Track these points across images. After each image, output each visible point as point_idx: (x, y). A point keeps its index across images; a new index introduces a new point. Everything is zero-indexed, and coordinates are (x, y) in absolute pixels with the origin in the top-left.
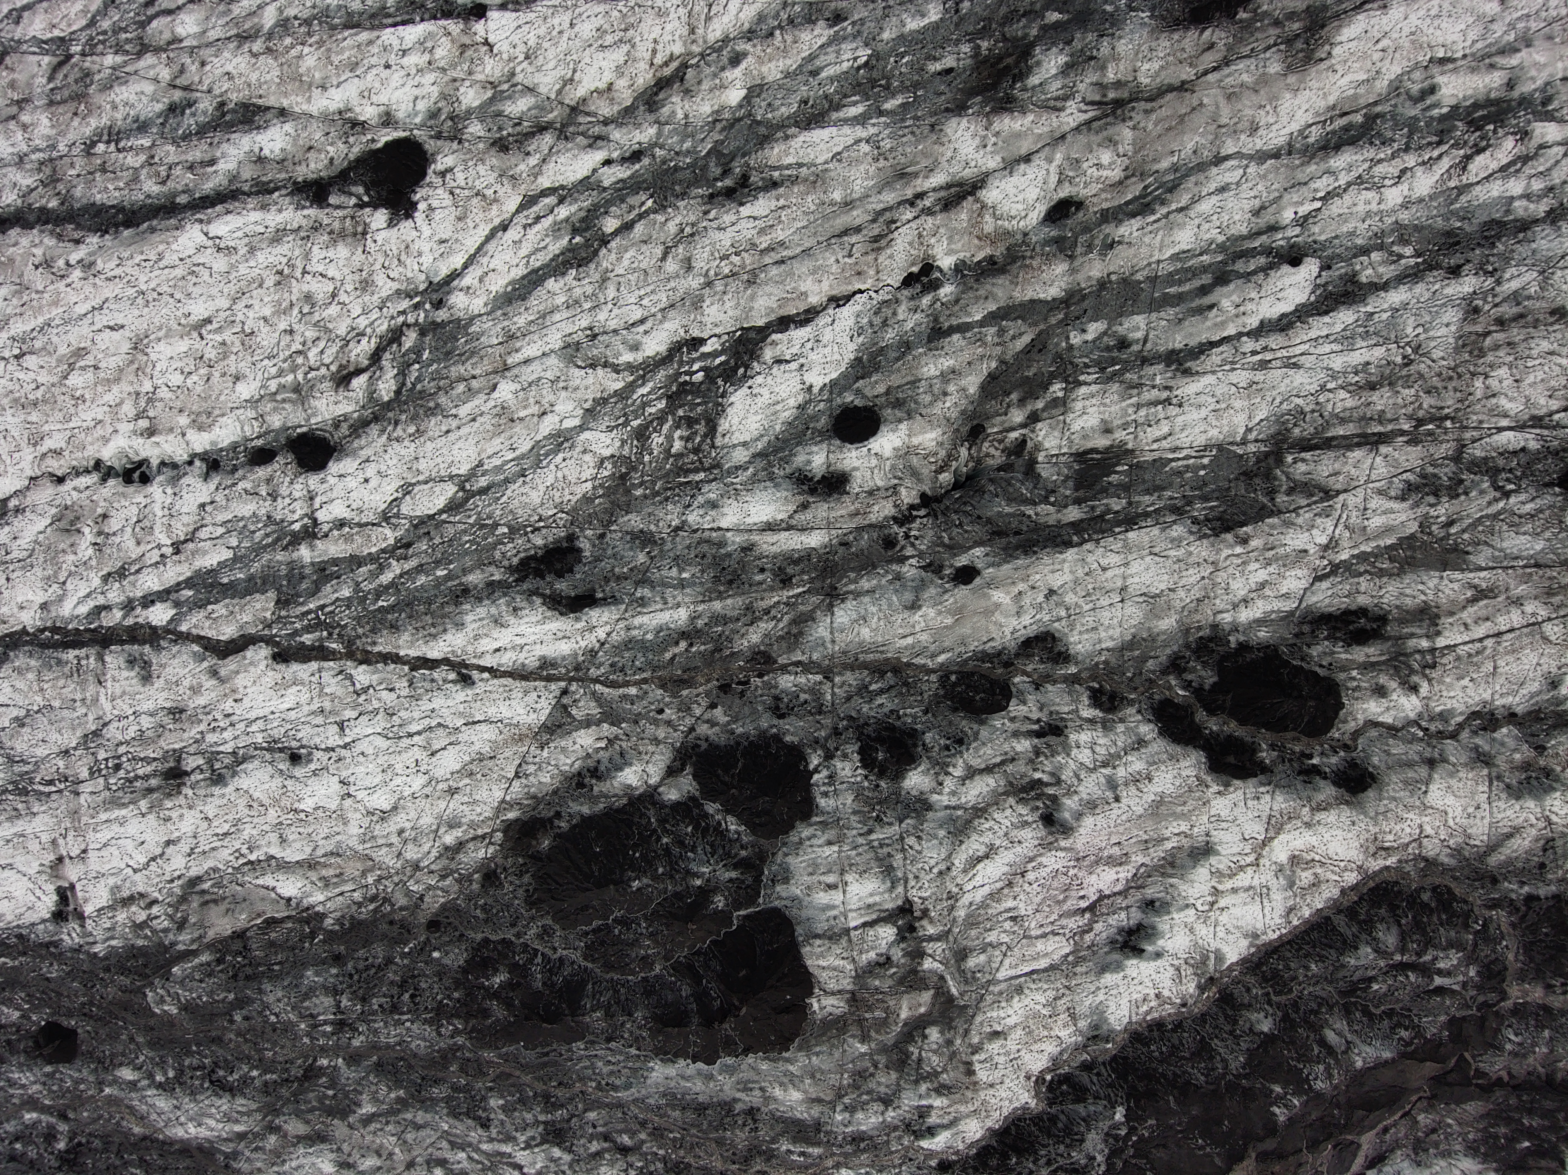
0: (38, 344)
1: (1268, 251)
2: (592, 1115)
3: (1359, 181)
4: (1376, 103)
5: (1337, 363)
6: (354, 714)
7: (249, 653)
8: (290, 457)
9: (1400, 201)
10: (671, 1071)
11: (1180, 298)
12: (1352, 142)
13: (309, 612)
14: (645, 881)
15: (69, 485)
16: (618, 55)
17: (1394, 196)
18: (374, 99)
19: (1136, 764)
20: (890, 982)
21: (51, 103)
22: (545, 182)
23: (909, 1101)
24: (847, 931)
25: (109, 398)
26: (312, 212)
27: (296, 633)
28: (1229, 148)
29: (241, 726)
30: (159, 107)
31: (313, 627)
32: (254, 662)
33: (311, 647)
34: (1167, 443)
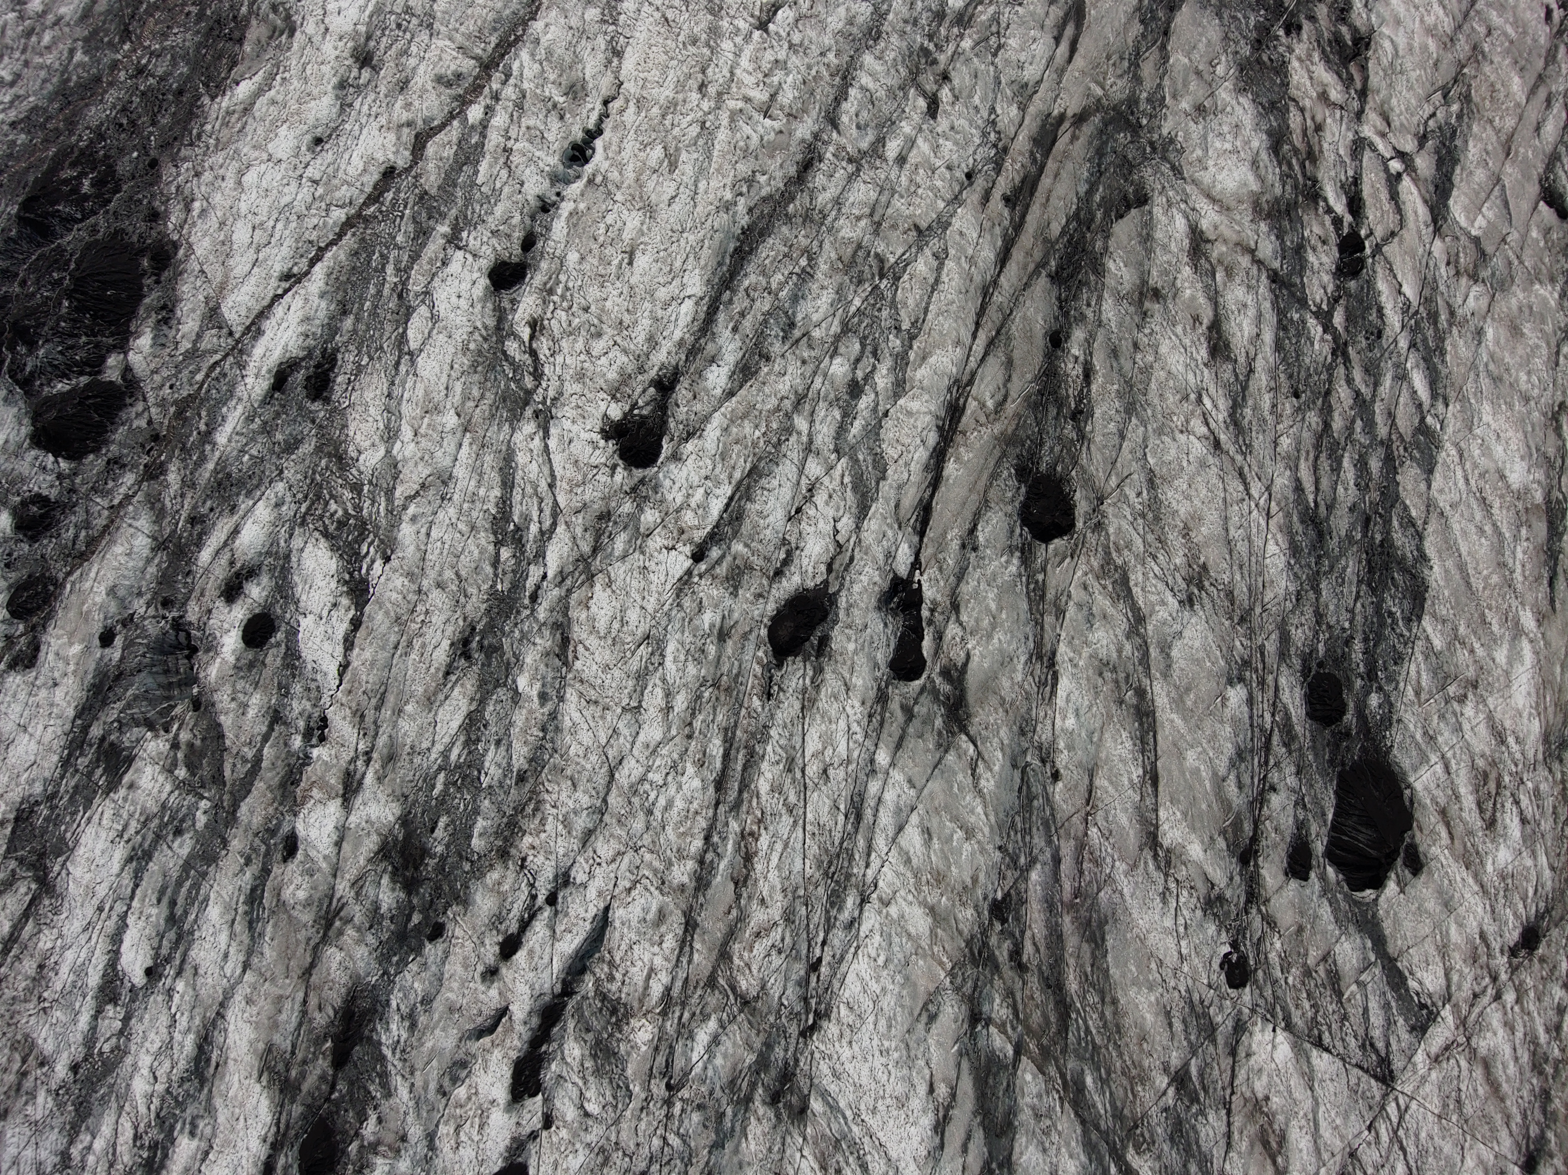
0: (701, 142)
1: (168, 958)
3: (169, 1045)
4: (210, 1091)
5: (70, 954)
6: (317, 194)
7: (407, 153)
8: (514, 259)
9: (140, 1064)
11: (179, 885)
12: (196, 1058)
13: (405, 207)
14: (64, 311)
15: (599, 106)
16: (602, 625)
17: (145, 1061)
18: (693, 457)
21: (859, 246)
22: (561, 529)
25: (630, 167)
27: (398, 191)
28: (248, 977)
29: (364, 120)
30: (799, 316)
31: (394, 203)
32: (397, 152)
33: (381, 194)
34: (96, 817)
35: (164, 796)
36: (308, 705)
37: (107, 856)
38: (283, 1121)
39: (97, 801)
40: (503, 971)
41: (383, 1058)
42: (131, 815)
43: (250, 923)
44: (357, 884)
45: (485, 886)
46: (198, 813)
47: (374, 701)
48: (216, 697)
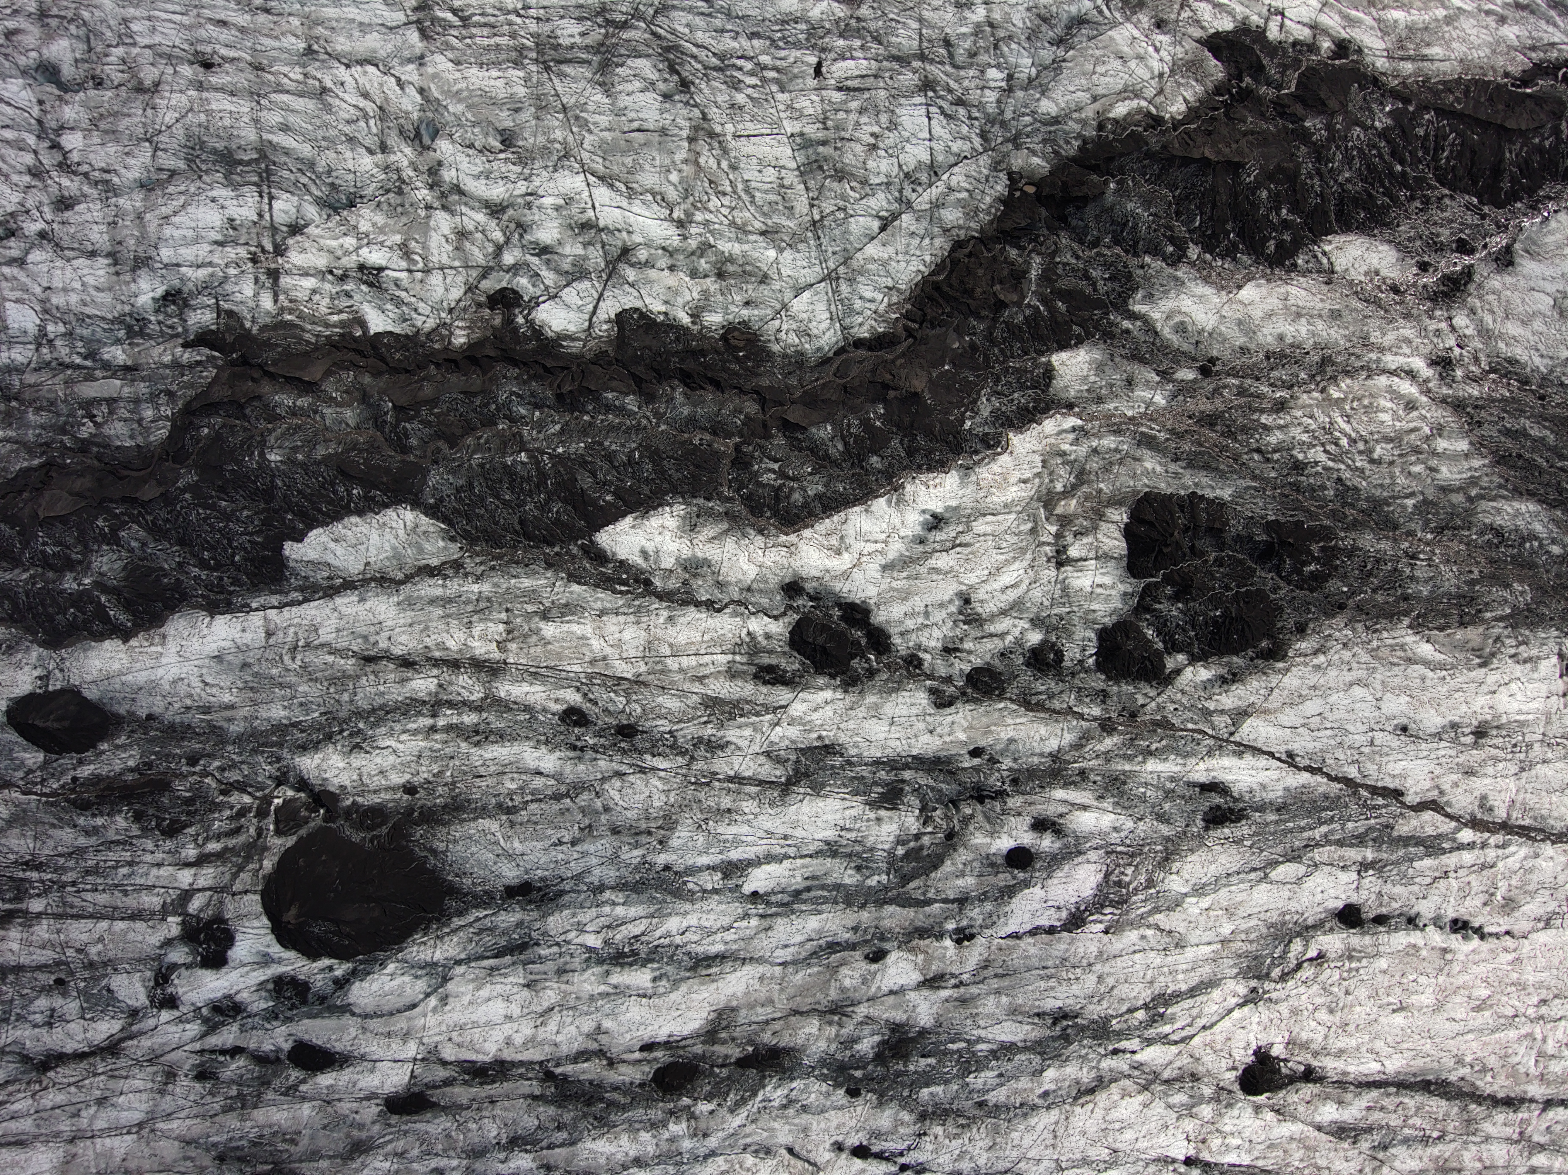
1: (768, 904)
2: (1273, 474)
3: (710, 933)
4: (689, 977)
5: (745, 829)
6: (1363, 748)
7: (1417, 799)
8: (1364, 916)
9: (689, 916)
10: (1218, 492)
11: (823, 887)
12: (707, 958)
13: (1375, 817)
14: (1212, 613)
16: (1114, 1114)
17: (692, 920)
18: (1263, 1123)
19: (910, 624)
20: (1077, 522)
23: (1082, 450)
24: (1097, 558)
26: (1315, 1063)
27: (1386, 806)
28: (778, 969)
29: (1433, 756)
31: (1375, 807)
32: (1416, 793)
33: (1380, 795)
34: (848, 804)
35: (880, 846)
36: (979, 922)
37: (824, 825)
38: (688, 1042)
39: (859, 798)
40: (844, 1156)
41: (755, 1094)
42: (859, 830)
43: (815, 953)
44: (869, 1020)
45: (897, 1113)
46: (876, 878)
47: (1000, 971)
48: (961, 850)
